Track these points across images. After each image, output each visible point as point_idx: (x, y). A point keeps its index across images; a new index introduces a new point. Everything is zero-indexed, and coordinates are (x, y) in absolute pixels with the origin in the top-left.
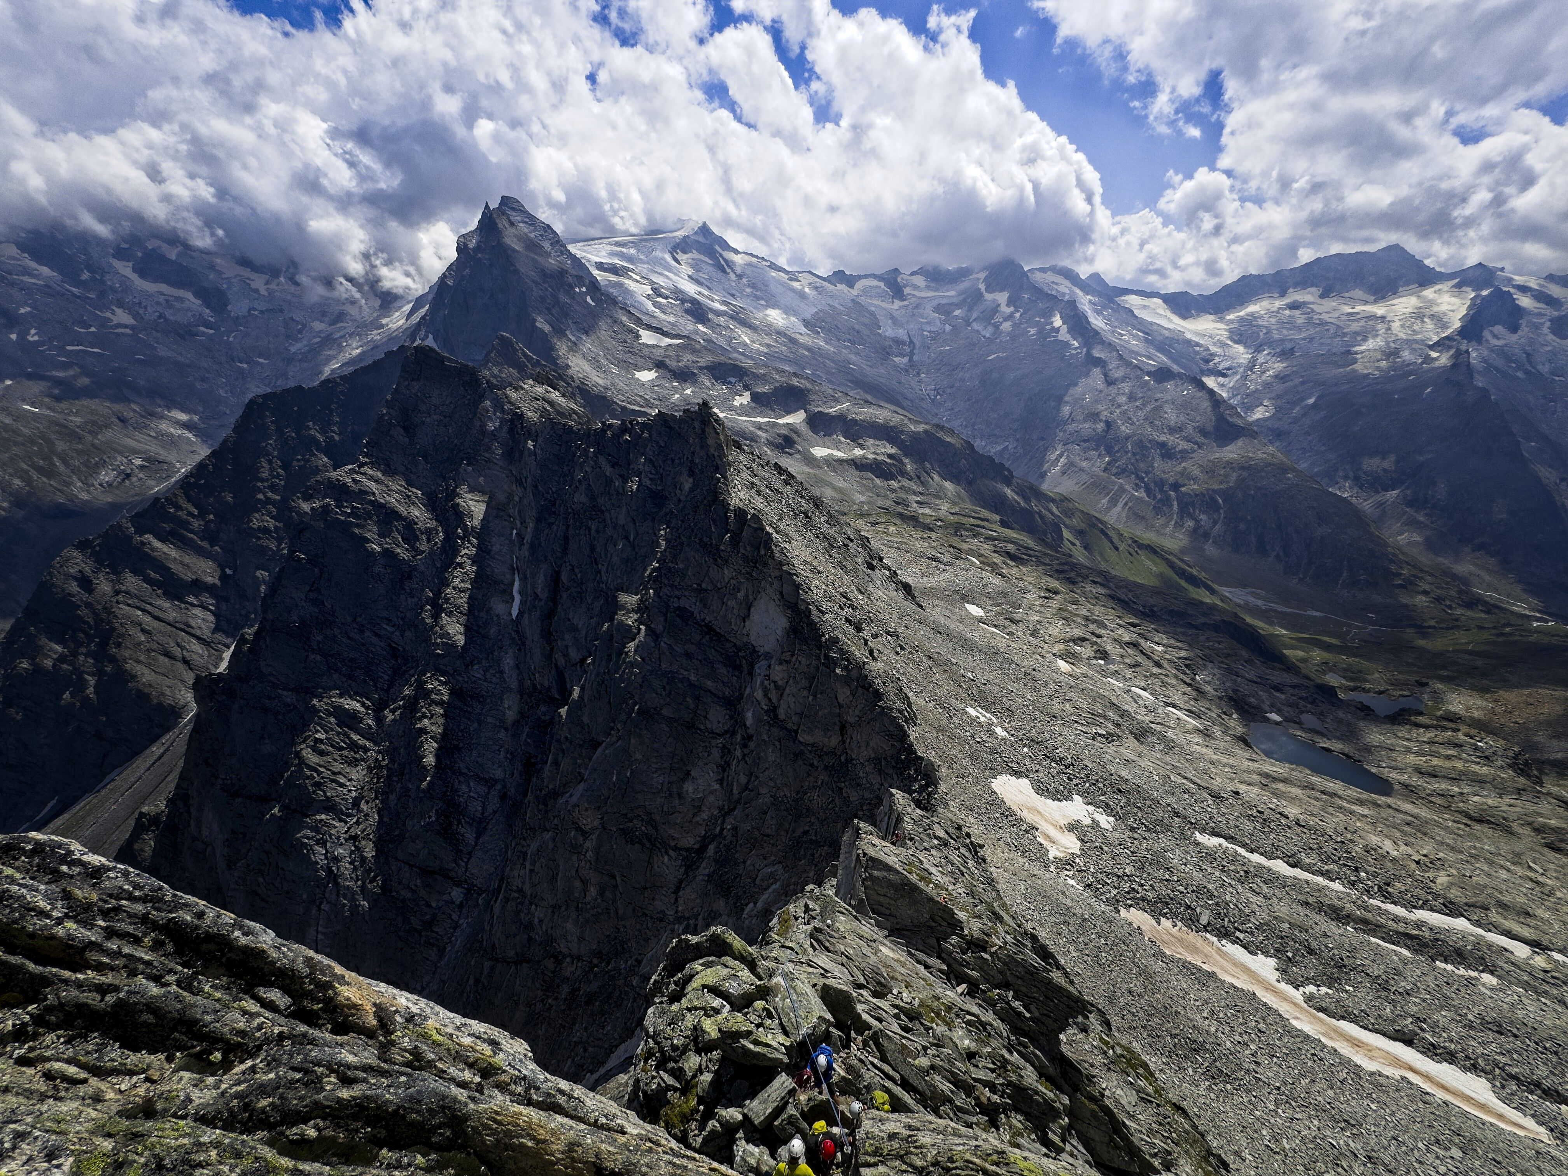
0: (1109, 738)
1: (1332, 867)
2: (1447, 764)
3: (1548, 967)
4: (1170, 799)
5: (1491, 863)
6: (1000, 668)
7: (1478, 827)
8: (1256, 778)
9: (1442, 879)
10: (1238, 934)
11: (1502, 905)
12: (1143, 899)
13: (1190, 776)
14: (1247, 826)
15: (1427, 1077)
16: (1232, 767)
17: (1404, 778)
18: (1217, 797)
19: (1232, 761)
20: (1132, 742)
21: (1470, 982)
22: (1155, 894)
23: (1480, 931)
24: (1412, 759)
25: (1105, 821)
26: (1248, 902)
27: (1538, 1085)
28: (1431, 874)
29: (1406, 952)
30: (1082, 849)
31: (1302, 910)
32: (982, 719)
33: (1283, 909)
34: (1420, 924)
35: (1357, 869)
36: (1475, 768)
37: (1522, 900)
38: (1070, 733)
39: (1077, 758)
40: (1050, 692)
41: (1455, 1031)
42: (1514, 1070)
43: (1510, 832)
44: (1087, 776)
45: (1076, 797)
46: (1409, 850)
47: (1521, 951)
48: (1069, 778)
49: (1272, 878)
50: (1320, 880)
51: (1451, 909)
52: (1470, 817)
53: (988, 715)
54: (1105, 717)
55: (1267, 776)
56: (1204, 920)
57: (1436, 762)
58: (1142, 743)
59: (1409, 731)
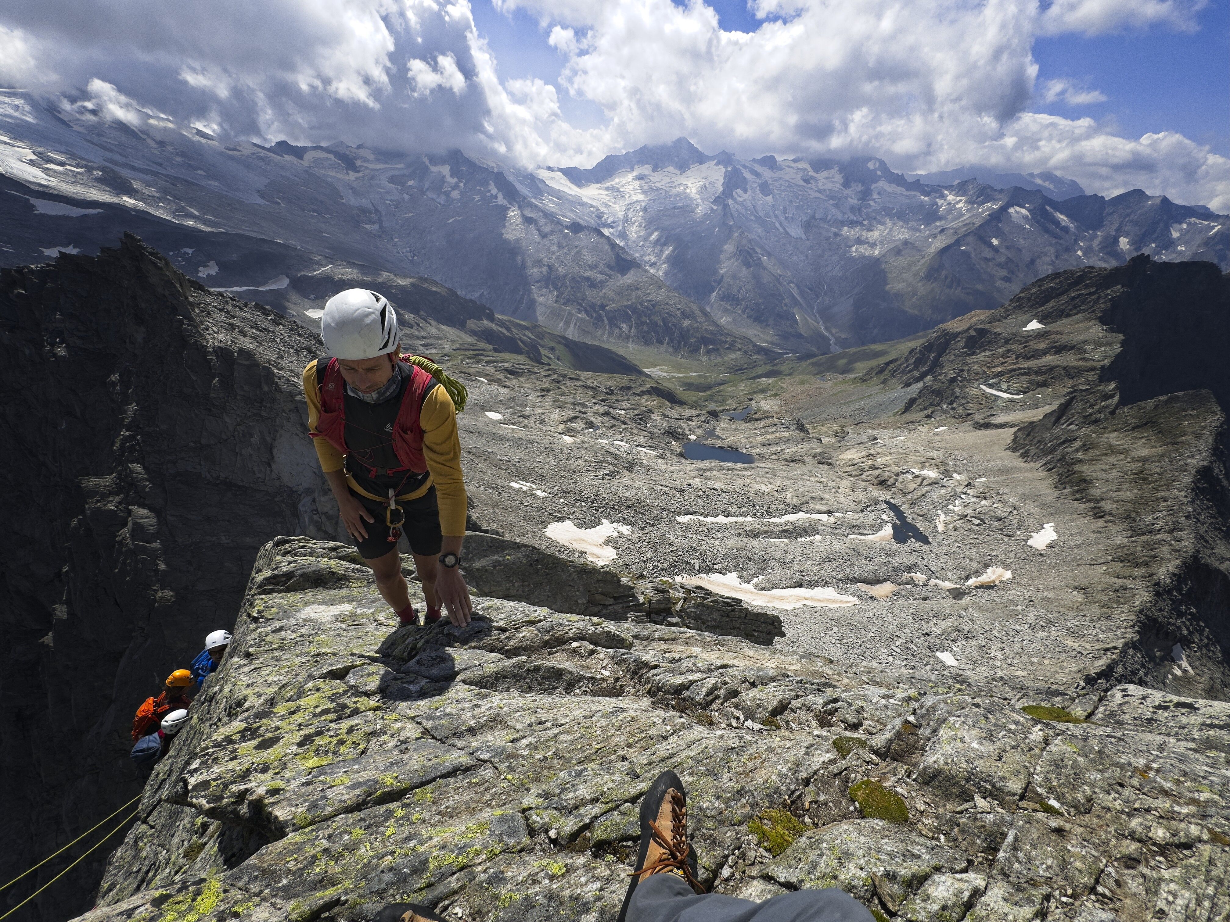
0: (612, 475)
1: (745, 509)
2: (773, 436)
3: (835, 521)
4: (657, 502)
5: (803, 479)
6: (527, 448)
7: (792, 465)
8: (696, 473)
9: (789, 496)
10: (715, 567)
11: (813, 498)
12: (662, 570)
13: (663, 483)
14: (700, 502)
15: (812, 599)
16: (682, 471)
17: (757, 451)
18: (681, 491)
19: (681, 468)
20: (626, 473)
21: (812, 542)
22: (668, 563)
23: (808, 515)
24: (759, 439)
25: (626, 530)
26: (714, 546)
27: (848, 579)
28: (784, 495)
29: (785, 540)
30: (618, 554)
31: (738, 539)
32: (524, 488)
33: (730, 543)
34: (786, 523)
35: (754, 506)
36: (784, 434)
37: (818, 493)
38: (587, 479)
39: (597, 494)
40: (567, 456)
41: (815, 569)
42: (839, 577)
43: (804, 462)
44: (607, 504)
45: (604, 521)
46: (772, 486)
47: (824, 517)
48: (596, 510)
49: (721, 528)
50: (741, 519)
51: (796, 509)
52: (788, 461)
53: (528, 484)
54: (605, 462)
55: (701, 470)
56: (697, 567)
57: (769, 437)
58: (632, 472)
59: (754, 424)
